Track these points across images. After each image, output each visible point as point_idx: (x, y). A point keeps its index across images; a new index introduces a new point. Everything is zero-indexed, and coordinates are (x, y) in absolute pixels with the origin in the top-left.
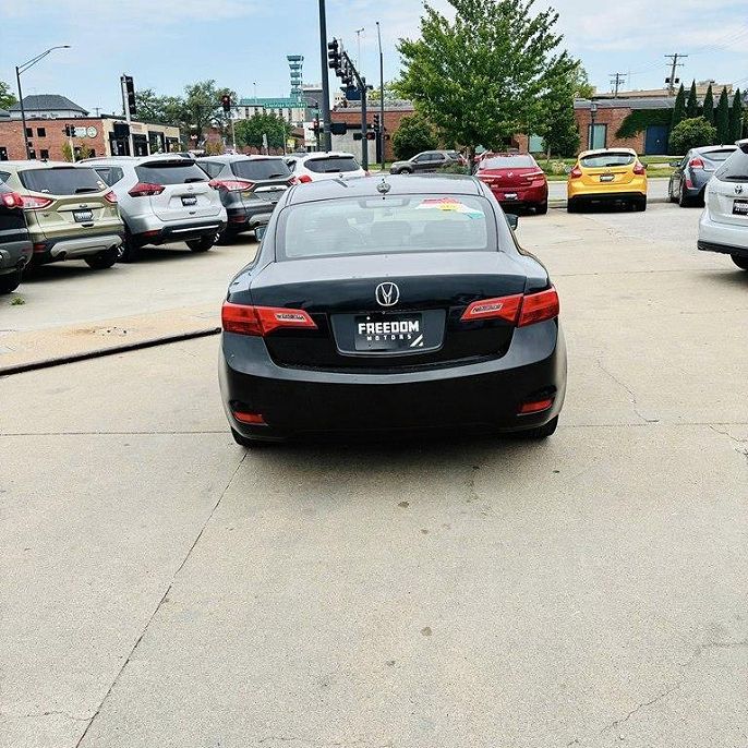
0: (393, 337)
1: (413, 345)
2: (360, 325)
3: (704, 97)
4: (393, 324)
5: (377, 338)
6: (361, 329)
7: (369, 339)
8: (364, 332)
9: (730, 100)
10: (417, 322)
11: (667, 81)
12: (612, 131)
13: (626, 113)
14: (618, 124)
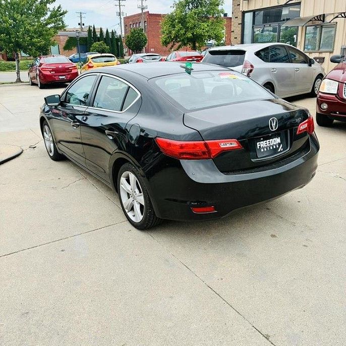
0: (271, 148)
1: (279, 150)
2: (258, 143)
3: (99, 33)
4: (270, 140)
5: (265, 149)
6: (258, 145)
7: (262, 150)
8: (260, 147)
9: (110, 34)
10: (279, 138)
11: (79, 24)
12: (61, 47)
13: (67, 39)
14: (63, 44)
